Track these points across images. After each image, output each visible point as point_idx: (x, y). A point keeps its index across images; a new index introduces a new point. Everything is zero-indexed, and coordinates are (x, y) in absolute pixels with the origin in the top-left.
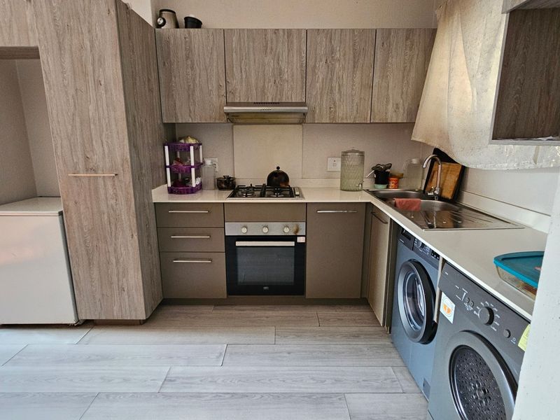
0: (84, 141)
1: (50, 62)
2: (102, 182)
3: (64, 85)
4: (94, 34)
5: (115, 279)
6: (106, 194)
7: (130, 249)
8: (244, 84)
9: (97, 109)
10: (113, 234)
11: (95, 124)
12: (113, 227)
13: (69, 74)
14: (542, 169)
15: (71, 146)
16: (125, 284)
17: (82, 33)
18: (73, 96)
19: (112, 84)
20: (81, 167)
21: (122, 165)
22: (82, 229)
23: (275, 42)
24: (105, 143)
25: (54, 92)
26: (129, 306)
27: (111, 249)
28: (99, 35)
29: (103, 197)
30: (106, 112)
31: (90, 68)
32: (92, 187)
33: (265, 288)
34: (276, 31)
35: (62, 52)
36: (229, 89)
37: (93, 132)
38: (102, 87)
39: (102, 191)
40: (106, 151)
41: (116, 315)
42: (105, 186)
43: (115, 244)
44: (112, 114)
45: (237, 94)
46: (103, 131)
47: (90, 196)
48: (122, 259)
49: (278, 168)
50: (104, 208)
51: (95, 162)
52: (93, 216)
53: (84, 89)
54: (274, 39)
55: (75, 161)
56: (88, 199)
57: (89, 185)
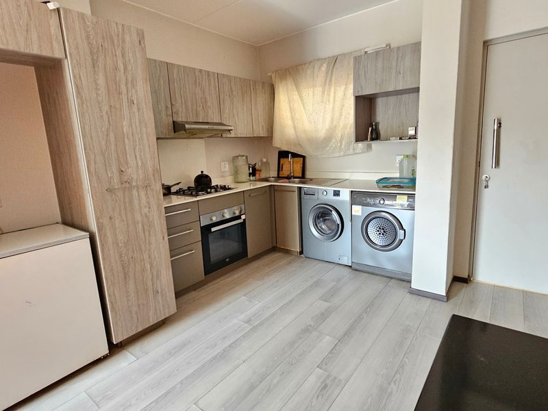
0: (118, 156)
1: (82, 76)
2: (136, 193)
3: (98, 102)
4: (127, 59)
5: (150, 284)
6: (140, 204)
7: (162, 250)
8: (184, 107)
9: (130, 125)
10: (147, 241)
11: (128, 139)
12: (147, 234)
13: (103, 90)
14: (357, 153)
15: (105, 161)
16: (159, 286)
17: (116, 55)
18: (107, 112)
19: (144, 104)
20: (115, 181)
21: (154, 175)
22: (117, 244)
23: (201, 79)
24: (138, 157)
25: (87, 107)
26: (163, 306)
27: (146, 256)
28: (132, 61)
29: (137, 206)
30: (138, 128)
31: (123, 88)
32: (127, 200)
33: (227, 260)
34: (201, 71)
35: (96, 69)
36: (174, 110)
37: (127, 147)
38: (135, 106)
39: (136, 202)
40: (140, 164)
41: (153, 321)
42: (139, 196)
43: (149, 250)
44: (144, 130)
45: (180, 115)
46: (136, 145)
47: (125, 208)
48: (155, 263)
49: (202, 172)
50: (138, 217)
51: (129, 174)
52: (128, 228)
53: (118, 106)
54: (200, 76)
55: (109, 175)
56: (123, 212)
57: (124, 198)
